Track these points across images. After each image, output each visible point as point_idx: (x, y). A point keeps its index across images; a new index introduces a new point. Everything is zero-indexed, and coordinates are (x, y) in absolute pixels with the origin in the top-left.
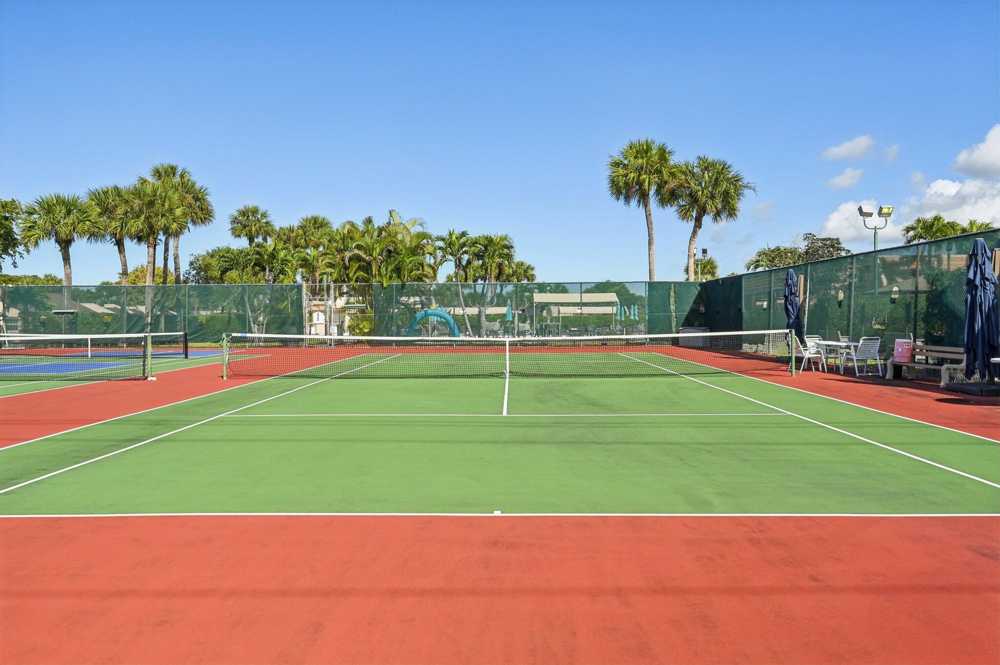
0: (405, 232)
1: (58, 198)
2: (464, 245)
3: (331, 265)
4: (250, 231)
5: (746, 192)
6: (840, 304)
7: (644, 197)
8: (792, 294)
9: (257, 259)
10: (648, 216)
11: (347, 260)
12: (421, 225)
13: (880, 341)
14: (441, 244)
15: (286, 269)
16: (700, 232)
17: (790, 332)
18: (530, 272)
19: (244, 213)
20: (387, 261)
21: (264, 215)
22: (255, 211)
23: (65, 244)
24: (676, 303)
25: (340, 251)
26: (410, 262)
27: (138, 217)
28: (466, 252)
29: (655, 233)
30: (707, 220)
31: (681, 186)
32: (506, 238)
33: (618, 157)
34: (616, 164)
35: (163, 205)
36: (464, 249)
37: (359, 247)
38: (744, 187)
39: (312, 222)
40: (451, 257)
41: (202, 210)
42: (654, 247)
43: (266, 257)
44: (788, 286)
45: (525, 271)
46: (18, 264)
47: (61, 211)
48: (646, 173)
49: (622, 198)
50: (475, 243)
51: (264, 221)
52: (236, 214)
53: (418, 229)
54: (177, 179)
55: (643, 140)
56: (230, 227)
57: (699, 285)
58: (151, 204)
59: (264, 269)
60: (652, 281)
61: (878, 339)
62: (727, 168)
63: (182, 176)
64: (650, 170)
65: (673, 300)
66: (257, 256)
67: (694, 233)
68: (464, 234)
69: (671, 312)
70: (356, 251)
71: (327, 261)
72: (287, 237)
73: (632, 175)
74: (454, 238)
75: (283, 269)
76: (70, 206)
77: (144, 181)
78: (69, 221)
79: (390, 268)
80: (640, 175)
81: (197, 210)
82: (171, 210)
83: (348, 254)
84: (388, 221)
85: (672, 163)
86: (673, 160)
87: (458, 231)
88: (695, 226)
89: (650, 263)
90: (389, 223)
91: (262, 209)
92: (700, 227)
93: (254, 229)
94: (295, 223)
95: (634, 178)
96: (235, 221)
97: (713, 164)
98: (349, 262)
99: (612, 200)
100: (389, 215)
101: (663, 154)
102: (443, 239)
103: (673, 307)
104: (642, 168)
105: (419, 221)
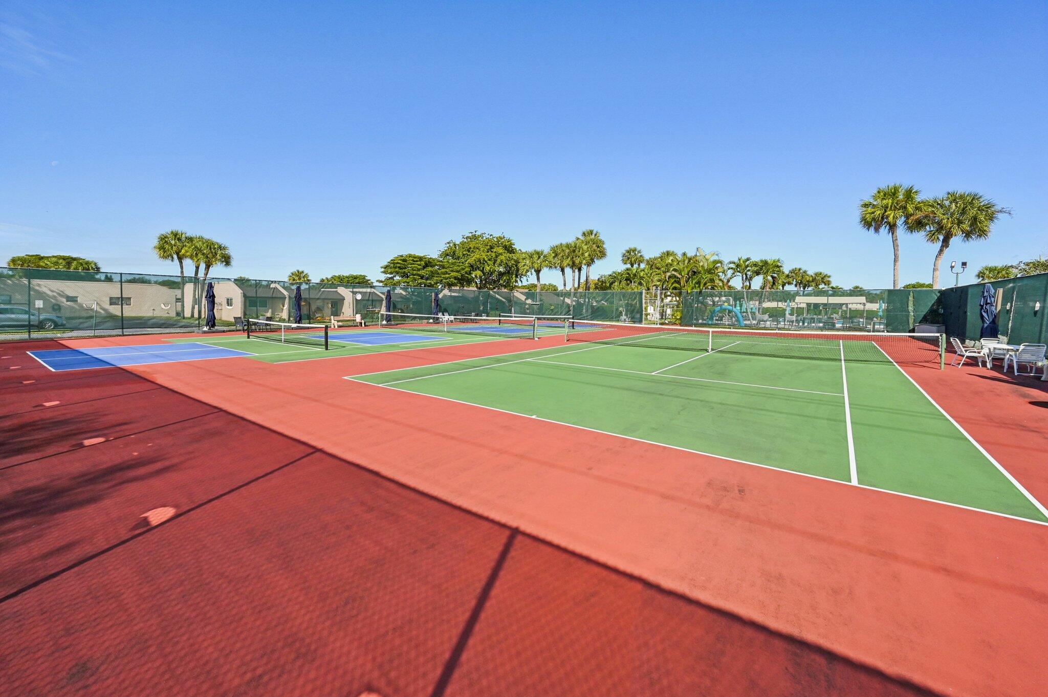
0: (704, 260)
1: (535, 251)
2: (748, 266)
3: (659, 281)
4: (631, 261)
5: (1000, 215)
6: (1036, 313)
7: (892, 227)
8: (987, 304)
9: (627, 277)
10: (895, 241)
11: (667, 277)
12: (717, 255)
13: (1045, 348)
14: (732, 266)
15: (642, 282)
16: (946, 251)
17: (941, 335)
18: (826, 279)
19: (628, 252)
20: (692, 277)
21: (639, 252)
22: (634, 250)
23: (538, 272)
24: (914, 305)
25: (665, 272)
26: (706, 278)
27: (568, 258)
28: (749, 271)
29: (900, 253)
30: (953, 241)
31: (926, 217)
32: (779, 260)
33: (868, 199)
34: (866, 205)
35: (579, 252)
36: (747, 269)
37: (675, 270)
38: (998, 212)
39: (666, 254)
40: (739, 273)
41: (600, 252)
42: (899, 263)
43: (632, 276)
44: (984, 297)
45: (822, 278)
46: (529, 280)
47: (536, 257)
48: (891, 209)
49: (872, 229)
50: (755, 265)
51: (639, 255)
52: (624, 252)
53: (716, 258)
54: (593, 237)
55: (891, 185)
56: (621, 259)
57: (939, 292)
58: (574, 251)
59: (631, 282)
60: (896, 288)
61: (1044, 346)
62: (977, 199)
63: (596, 235)
64: (895, 207)
65: (912, 303)
66: (628, 275)
67: (941, 251)
68: (748, 259)
69: (909, 312)
70: (673, 273)
71: (657, 278)
72: (651, 264)
73: (879, 212)
74: (742, 262)
75: (641, 282)
76: (539, 254)
77: (578, 239)
78: (539, 262)
79: (694, 282)
80: (886, 211)
81: (598, 252)
82: (583, 254)
83: (668, 274)
84: (695, 254)
85: (919, 200)
86: (918, 198)
87: (744, 258)
88: (942, 246)
89: (894, 275)
90: (696, 255)
91: (638, 249)
92: (947, 246)
93: (633, 259)
94: (657, 254)
95: (879, 214)
96: (624, 255)
97: (961, 197)
98: (669, 278)
99: (865, 230)
100: (696, 251)
101: (909, 194)
102: (734, 263)
103: (911, 308)
104: (887, 208)
105: (716, 253)
